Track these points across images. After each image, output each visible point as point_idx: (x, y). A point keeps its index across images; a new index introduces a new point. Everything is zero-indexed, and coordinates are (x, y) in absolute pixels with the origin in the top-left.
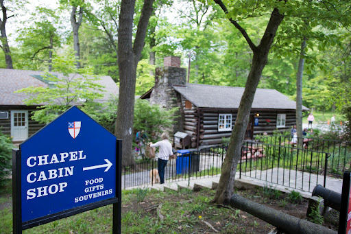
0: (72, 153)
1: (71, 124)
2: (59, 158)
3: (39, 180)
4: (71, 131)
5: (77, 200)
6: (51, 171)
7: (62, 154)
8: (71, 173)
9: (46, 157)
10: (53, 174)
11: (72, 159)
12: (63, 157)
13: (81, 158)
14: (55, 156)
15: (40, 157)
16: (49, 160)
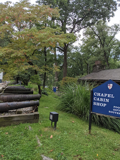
0: (109, 95)
1: (109, 85)
2: (104, 95)
3: (97, 100)
4: (109, 87)
5: (109, 112)
6: (101, 99)
7: (105, 94)
8: (108, 101)
9: (100, 94)
10: (102, 100)
11: (108, 97)
12: (105, 95)
13: (112, 97)
14: (102, 94)
15: (98, 93)
16: (101, 95)
